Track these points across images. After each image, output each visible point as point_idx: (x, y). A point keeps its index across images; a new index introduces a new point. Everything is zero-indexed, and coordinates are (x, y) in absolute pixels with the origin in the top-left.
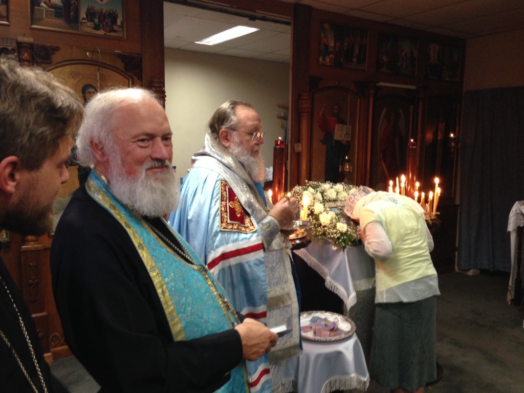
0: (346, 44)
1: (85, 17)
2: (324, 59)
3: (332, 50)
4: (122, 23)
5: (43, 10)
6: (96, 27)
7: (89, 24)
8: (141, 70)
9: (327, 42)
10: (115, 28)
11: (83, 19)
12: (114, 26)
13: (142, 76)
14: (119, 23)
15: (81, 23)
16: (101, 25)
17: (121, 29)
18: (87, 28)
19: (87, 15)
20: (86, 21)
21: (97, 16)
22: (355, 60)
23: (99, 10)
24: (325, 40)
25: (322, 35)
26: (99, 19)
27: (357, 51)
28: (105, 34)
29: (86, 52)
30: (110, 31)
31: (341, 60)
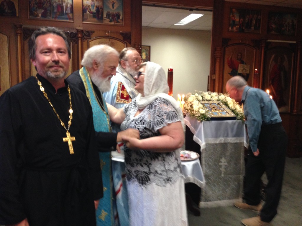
0: (247, 19)
1: (106, 16)
2: (232, 28)
3: (238, 23)
4: (122, 18)
5: (87, 15)
6: (111, 21)
7: (108, 20)
8: (131, 40)
9: (235, 19)
10: (119, 21)
11: (105, 17)
12: (119, 20)
13: (131, 42)
14: (121, 18)
15: (104, 19)
16: (113, 20)
17: (122, 21)
18: (107, 21)
19: (107, 16)
20: (106, 18)
21: (111, 16)
22: (253, 28)
23: (112, 13)
24: (233, 18)
25: (231, 15)
26: (112, 17)
27: (254, 23)
28: (114, 24)
29: (106, 33)
30: (117, 22)
31: (244, 28)
